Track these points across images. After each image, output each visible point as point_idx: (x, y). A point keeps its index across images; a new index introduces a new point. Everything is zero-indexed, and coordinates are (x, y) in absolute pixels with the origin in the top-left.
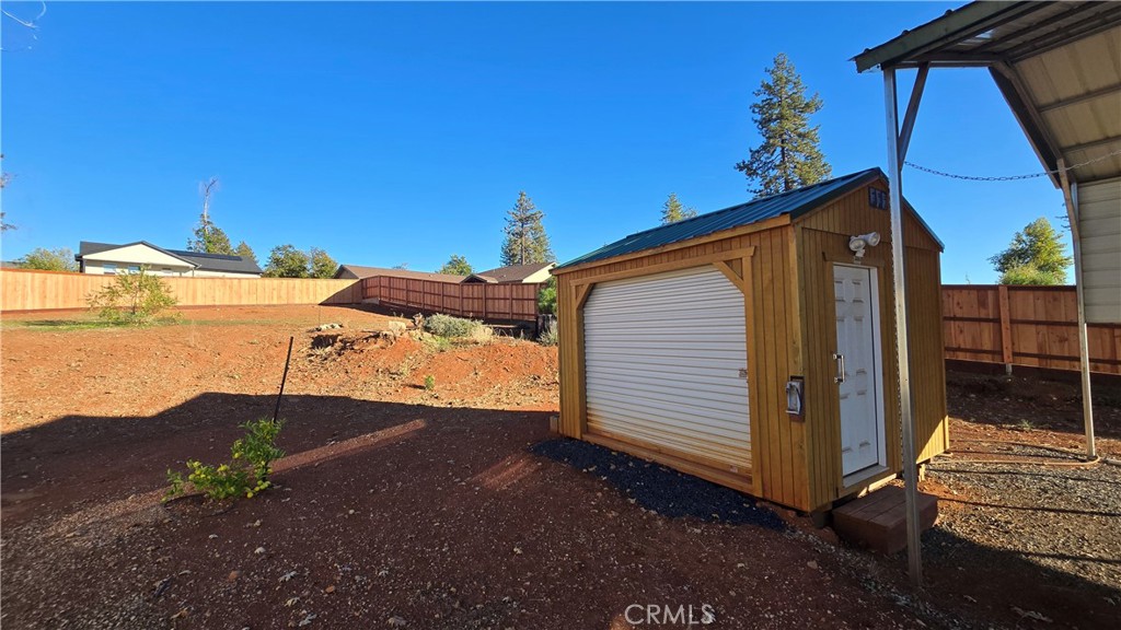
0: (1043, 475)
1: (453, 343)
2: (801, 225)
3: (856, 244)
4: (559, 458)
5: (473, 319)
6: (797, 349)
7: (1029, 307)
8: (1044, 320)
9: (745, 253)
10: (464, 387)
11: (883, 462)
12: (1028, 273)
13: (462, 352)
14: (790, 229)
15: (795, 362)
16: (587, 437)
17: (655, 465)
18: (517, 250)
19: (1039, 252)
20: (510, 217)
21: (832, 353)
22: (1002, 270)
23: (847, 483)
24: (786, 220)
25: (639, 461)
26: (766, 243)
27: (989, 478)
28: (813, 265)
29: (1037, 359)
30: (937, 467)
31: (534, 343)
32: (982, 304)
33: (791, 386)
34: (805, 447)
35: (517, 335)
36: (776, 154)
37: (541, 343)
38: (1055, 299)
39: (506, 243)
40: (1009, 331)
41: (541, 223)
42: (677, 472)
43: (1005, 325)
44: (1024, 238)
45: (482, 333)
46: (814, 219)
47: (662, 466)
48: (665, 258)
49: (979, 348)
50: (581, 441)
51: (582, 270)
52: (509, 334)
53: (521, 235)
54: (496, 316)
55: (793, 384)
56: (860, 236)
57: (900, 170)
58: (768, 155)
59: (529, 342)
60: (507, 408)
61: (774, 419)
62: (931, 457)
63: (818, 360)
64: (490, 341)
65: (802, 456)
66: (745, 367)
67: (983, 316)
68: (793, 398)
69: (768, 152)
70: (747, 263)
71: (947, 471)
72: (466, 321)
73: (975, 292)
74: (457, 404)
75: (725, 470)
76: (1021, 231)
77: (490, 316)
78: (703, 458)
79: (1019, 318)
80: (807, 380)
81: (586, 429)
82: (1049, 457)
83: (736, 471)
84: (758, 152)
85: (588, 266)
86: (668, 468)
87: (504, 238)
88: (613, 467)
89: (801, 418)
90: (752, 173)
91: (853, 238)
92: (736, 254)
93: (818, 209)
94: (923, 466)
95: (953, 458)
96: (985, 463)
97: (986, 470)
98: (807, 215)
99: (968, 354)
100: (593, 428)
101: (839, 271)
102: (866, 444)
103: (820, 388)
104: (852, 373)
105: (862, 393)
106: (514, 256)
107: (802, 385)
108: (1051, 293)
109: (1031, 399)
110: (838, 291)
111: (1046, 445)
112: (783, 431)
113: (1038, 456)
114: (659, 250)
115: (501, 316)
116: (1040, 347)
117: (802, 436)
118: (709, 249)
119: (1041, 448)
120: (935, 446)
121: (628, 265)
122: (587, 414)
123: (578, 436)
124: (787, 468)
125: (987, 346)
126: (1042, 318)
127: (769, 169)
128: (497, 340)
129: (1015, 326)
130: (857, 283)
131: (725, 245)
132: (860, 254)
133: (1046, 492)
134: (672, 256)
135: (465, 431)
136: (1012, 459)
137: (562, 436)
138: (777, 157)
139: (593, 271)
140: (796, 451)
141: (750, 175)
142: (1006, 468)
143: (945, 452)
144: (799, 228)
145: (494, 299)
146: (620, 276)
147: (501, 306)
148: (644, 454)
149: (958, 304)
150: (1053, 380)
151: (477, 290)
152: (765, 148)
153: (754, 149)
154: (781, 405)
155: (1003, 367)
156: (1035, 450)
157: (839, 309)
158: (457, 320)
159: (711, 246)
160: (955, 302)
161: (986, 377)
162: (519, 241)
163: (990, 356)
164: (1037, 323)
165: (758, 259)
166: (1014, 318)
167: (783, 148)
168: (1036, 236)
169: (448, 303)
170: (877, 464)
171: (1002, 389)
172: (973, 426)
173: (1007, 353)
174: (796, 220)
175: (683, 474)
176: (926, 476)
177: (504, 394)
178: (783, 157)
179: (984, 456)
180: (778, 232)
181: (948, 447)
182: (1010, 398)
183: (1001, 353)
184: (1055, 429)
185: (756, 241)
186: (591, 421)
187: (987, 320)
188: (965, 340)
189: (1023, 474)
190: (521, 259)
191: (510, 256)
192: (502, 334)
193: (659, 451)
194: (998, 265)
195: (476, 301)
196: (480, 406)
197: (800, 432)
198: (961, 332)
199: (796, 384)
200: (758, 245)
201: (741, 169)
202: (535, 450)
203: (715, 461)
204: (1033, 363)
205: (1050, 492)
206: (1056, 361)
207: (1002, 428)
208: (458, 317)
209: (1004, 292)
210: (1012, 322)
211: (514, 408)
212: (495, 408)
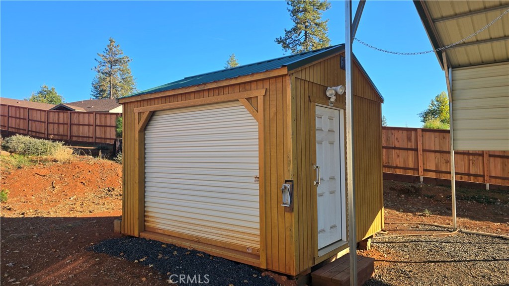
0: (431, 241)
1: (32, 161)
2: (295, 75)
3: (330, 92)
4: (116, 253)
5: (54, 140)
6: (290, 161)
7: (432, 142)
8: (439, 150)
9: (259, 93)
10: (40, 200)
11: (344, 239)
12: (436, 124)
13: (39, 168)
14: (288, 78)
15: (289, 171)
16: (143, 235)
17: (194, 252)
18: (106, 86)
19: (442, 111)
20: (101, 59)
21: (313, 165)
22: (424, 121)
23: (321, 254)
24: (285, 71)
25: (181, 250)
26: (273, 87)
27: (405, 245)
28: (302, 104)
29: (435, 173)
30: (378, 240)
31: (111, 162)
32: (409, 139)
33: (285, 187)
34: (293, 230)
35: (95, 155)
36: (301, 35)
37: (117, 161)
38: (444, 138)
39: (97, 80)
40: (422, 156)
41: (129, 66)
42: (210, 255)
43: (420, 152)
44: (435, 103)
45: (63, 152)
46: (303, 72)
47: (199, 252)
48: (206, 93)
49: (407, 167)
50: (139, 238)
51: (144, 100)
52: (88, 154)
53: (109, 74)
54: (81, 140)
55: (287, 185)
56: (333, 88)
57: (351, 43)
58: (297, 35)
59: (106, 161)
60: (79, 215)
61: (275, 211)
62: (374, 234)
63: (304, 170)
64: (69, 160)
65: (291, 236)
66: (258, 175)
67: (409, 147)
68: (286, 195)
69: (296, 33)
70: (260, 100)
71: (383, 243)
72: (46, 142)
73: (406, 132)
74: (30, 214)
75: (243, 251)
76: (434, 99)
77: (74, 139)
78: (230, 244)
79: (427, 148)
80: (295, 182)
81: (143, 227)
82: (435, 230)
83: (251, 251)
84: (290, 32)
85: (149, 97)
86: (204, 253)
87: (94, 76)
88: (160, 256)
89: (290, 209)
90: (286, 46)
91: (329, 88)
92: (254, 93)
93: (307, 66)
94: (370, 240)
95: (388, 234)
96: (404, 236)
97: (404, 240)
98: (299, 69)
99: (401, 170)
100: (149, 227)
101: (319, 110)
102: (335, 226)
103: (304, 189)
104: (326, 178)
105: (332, 193)
106: (104, 91)
107: (292, 186)
108: (442, 134)
109: (431, 197)
110: (318, 124)
111: (436, 224)
112: (280, 219)
113: (430, 230)
114: (202, 88)
115: (85, 140)
116: (437, 166)
117: (292, 221)
118: (237, 89)
119: (432, 225)
120: (376, 227)
121: (179, 98)
122: (145, 216)
123: (136, 235)
124: (282, 246)
125: (411, 165)
126: (438, 149)
127: (296, 45)
128: (76, 159)
129: (425, 153)
130: (331, 119)
131: (248, 87)
132: (333, 99)
133: (432, 251)
134: (211, 92)
135: (32, 237)
136: (418, 233)
137: (124, 235)
138: (302, 37)
139: (153, 102)
140: (288, 233)
141: (284, 47)
142: (414, 238)
143: (382, 230)
144: (293, 77)
145: (79, 125)
146: (173, 107)
147: (85, 131)
148: (187, 245)
149: (397, 139)
150: (442, 186)
151: (63, 117)
152: (295, 30)
153: (288, 30)
154: (279, 202)
155: (418, 178)
156: (430, 227)
157: (319, 136)
158: (37, 141)
159: (237, 87)
160: (396, 138)
161: (410, 184)
162: (108, 79)
163: (412, 171)
164: (435, 152)
165: (267, 98)
166: (425, 148)
167: (306, 32)
168: (441, 102)
169: (33, 126)
170: (341, 240)
171: (417, 192)
172: (401, 214)
173: (421, 170)
174: (291, 72)
175: (214, 257)
176: (371, 246)
177: (79, 204)
178: (306, 38)
179: (403, 232)
180: (280, 80)
181: (383, 227)
182: (421, 197)
183: (418, 170)
184: (441, 214)
185: (267, 85)
186: (148, 221)
187: (411, 149)
188: (399, 162)
189: (422, 241)
190: (110, 94)
191: (99, 91)
192: (82, 154)
193: (198, 241)
194: (422, 119)
195: (61, 126)
196: (53, 215)
197: (291, 219)
198: (398, 156)
199: (288, 186)
200: (268, 88)
201: (279, 42)
202: (96, 248)
203: (237, 245)
204: (432, 175)
205: (433, 251)
206: (443, 175)
207: (415, 215)
208: (39, 138)
209: (420, 133)
210: (424, 151)
211: (87, 215)
212: (67, 216)
